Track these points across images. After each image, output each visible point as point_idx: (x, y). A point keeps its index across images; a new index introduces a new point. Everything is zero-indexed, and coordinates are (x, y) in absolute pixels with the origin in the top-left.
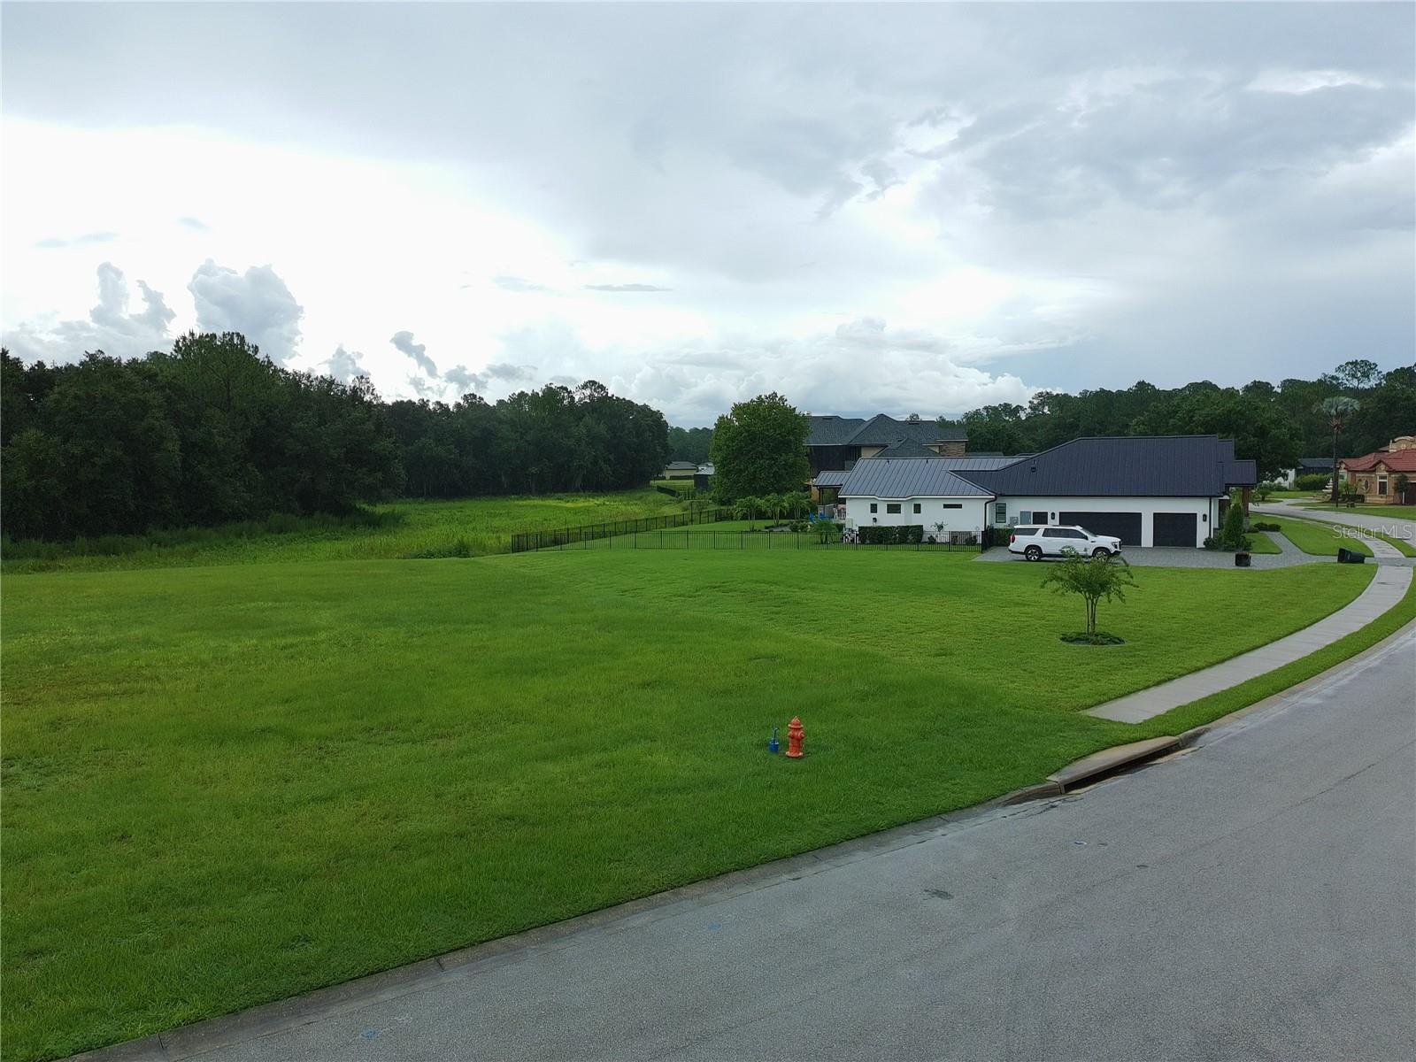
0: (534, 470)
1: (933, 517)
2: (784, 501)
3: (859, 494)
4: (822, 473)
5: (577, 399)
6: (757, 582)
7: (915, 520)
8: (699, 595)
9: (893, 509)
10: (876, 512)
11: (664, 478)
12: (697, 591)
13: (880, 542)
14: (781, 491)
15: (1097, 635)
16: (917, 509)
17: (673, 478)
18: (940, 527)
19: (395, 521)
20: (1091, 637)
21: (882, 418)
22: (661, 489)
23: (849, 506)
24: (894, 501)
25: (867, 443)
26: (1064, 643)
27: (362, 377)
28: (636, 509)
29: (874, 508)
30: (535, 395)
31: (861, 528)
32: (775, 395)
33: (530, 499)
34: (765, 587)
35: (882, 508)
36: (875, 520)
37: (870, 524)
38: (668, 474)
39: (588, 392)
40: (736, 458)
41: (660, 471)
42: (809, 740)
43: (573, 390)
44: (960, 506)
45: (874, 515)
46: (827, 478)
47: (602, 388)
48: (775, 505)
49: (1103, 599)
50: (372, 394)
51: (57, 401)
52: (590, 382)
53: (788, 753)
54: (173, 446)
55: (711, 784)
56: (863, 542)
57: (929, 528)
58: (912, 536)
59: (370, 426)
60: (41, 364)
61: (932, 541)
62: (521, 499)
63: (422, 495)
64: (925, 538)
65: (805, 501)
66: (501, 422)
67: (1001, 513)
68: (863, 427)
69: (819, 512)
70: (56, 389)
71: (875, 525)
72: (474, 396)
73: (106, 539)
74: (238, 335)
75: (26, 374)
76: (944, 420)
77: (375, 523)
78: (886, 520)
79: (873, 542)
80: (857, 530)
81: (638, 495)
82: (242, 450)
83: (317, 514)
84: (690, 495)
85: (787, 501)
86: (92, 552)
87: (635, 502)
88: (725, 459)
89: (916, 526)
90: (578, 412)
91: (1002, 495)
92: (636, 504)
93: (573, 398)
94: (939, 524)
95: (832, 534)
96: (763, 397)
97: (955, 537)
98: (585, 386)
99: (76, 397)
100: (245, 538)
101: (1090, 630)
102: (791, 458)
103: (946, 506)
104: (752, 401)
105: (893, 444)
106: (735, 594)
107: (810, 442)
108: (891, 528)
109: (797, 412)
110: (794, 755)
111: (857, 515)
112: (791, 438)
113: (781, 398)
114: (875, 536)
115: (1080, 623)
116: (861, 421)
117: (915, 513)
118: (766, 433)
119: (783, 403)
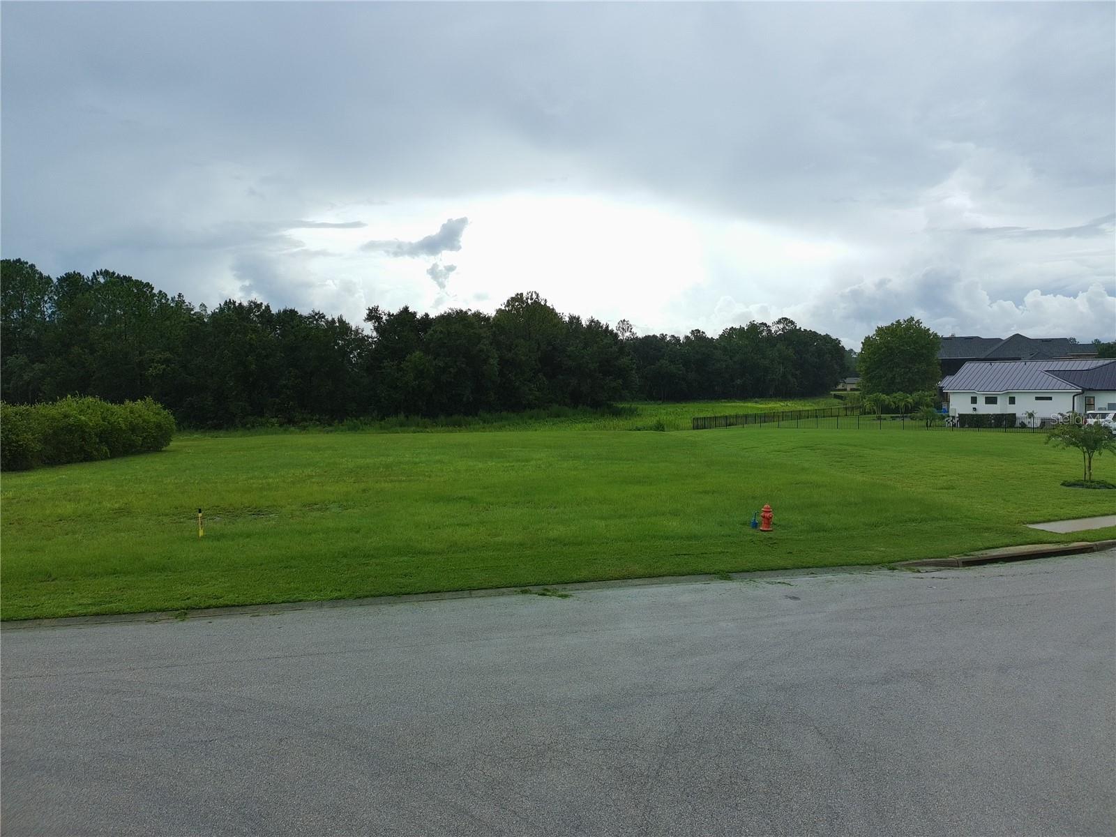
0: (739, 381)
1: (1023, 407)
3: (959, 390)
5: (773, 332)
7: (1010, 409)
9: (991, 400)
10: (976, 403)
15: (1092, 482)
16: (1012, 401)
18: (1031, 415)
19: (632, 413)
20: (1086, 483)
21: (1017, 338)
23: (953, 399)
24: (991, 394)
26: (1063, 487)
27: (624, 320)
29: (974, 400)
30: (742, 329)
31: (960, 415)
32: (912, 319)
33: (734, 402)
35: (981, 400)
36: (975, 409)
37: (971, 412)
39: (781, 326)
40: (877, 368)
43: (771, 325)
44: (1050, 399)
45: (974, 406)
47: (792, 323)
48: (900, 400)
49: (1096, 453)
50: (630, 332)
51: (431, 335)
52: (783, 318)
53: (761, 528)
54: (494, 362)
56: (962, 426)
57: (1021, 415)
58: (1007, 422)
59: (615, 349)
60: (427, 315)
61: (1023, 426)
62: (729, 402)
63: (660, 399)
64: (1018, 424)
66: (716, 348)
67: (1089, 404)
68: (1001, 343)
70: (432, 328)
71: (975, 413)
72: (698, 331)
73: (456, 417)
74: (535, 292)
75: (418, 320)
77: (617, 413)
78: (984, 409)
79: (969, 426)
80: (958, 417)
81: (817, 400)
82: (537, 365)
83: (580, 407)
85: (912, 397)
86: (447, 425)
88: (869, 368)
89: (1009, 414)
90: (772, 340)
91: (1090, 390)
93: (770, 331)
94: (1031, 412)
96: (901, 321)
97: (1044, 422)
98: (779, 322)
99: (441, 332)
100: (533, 420)
101: (1087, 478)
102: (924, 367)
103: (1037, 398)
104: (892, 324)
107: (942, 355)
108: (987, 415)
109: (932, 332)
110: (766, 529)
111: (959, 405)
112: (925, 351)
113: (918, 321)
114: (972, 422)
115: (1078, 473)
116: (999, 340)
117: (1010, 404)
118: (902, 348)
119: (919, 325)
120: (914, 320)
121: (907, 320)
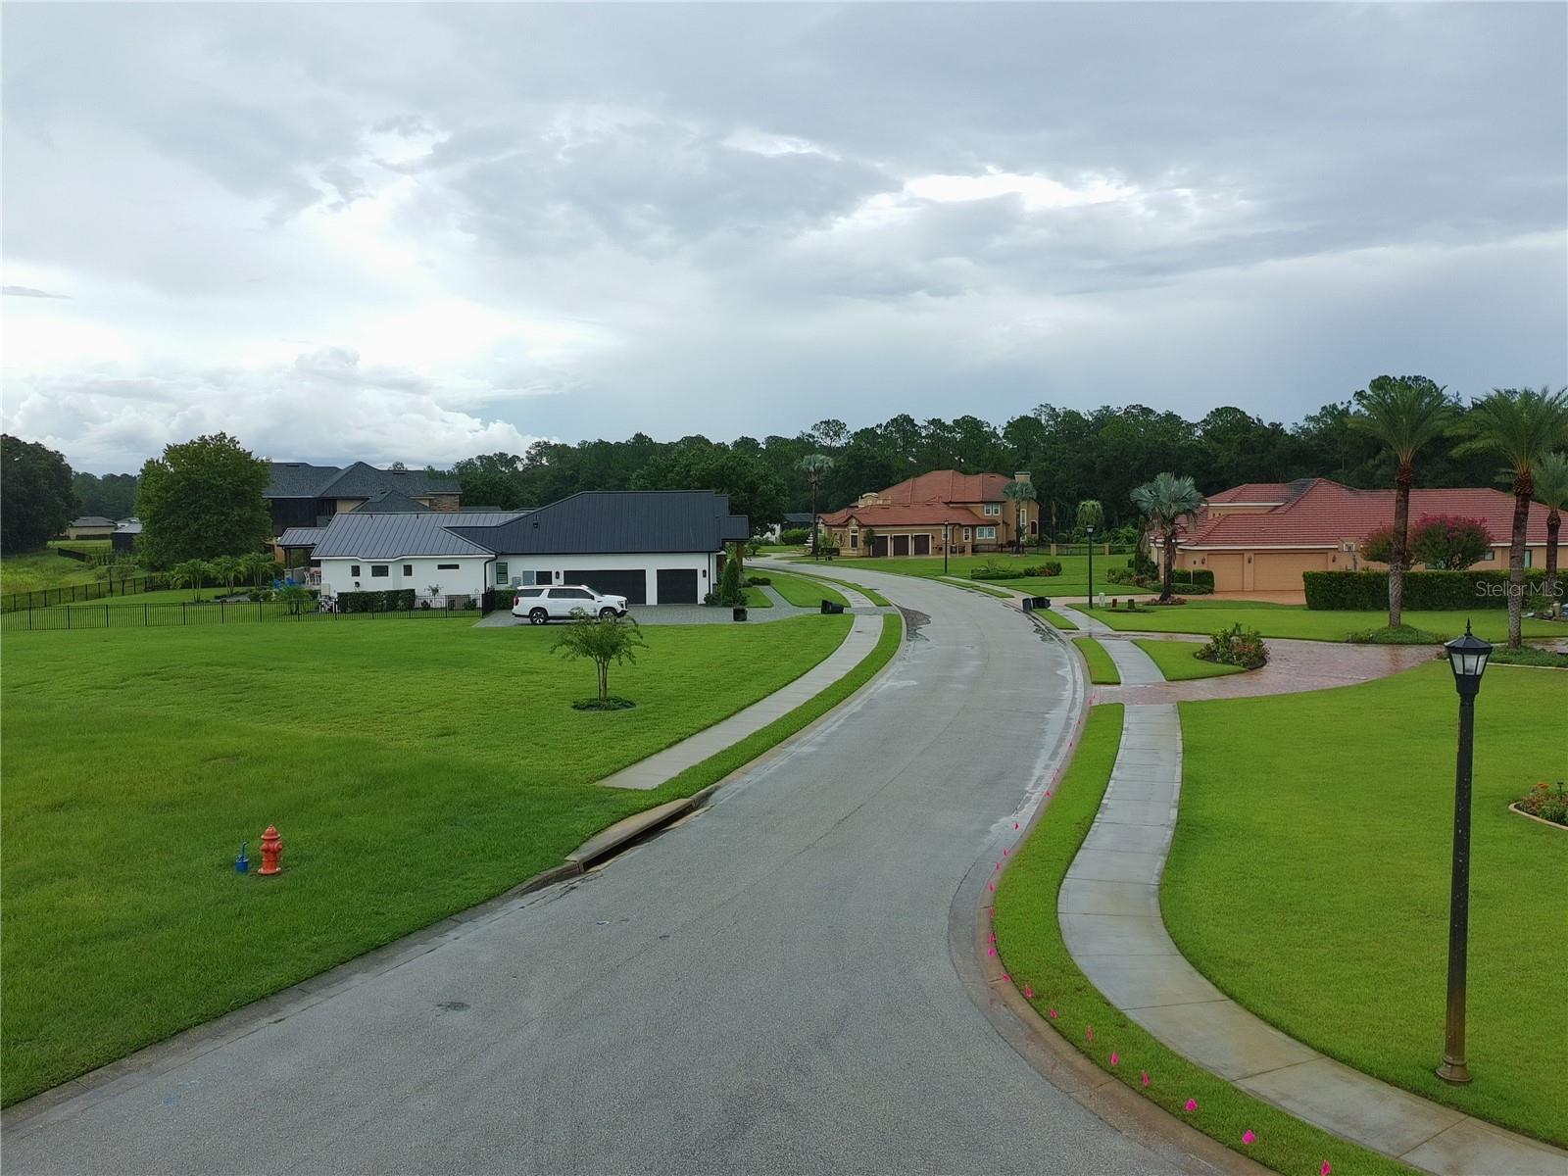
1: (426, 579)
2: (239, 565)
3: (335, 556)
4: (289, 531)
6: (208, 664)
7: (406, 584)
8: (129, 686)
9: (380, 571)
10: (359, 575)
11: (67, 538)
12: (124, 680)
13: (365, 610)
14: (236, 552)
15: (609, 700)
16: (408, 571)
17: (80, 537)
18: (435, 591)
20: (603, 703)
21: (361, 468)
22: (62, 552)
23: (324, 568)
24: (380, 561)
25: (343, 495)
28: (28, 578)
29: (356, 571)
31: (340, 595)
32: (223, 436)
34: (220, 670)
35: (366, 571)
36: (357, 584)
37: (350, 588)
38: (72, 533)
40: (174, 511)
41: (62, 529)
42: (288, 852)
44: (457, 567)
45: (356, 579)
46: (295, 536)
48: (227, 569)
53: (261, 870)
55: (158, 922)
56: (343, 610)
57: (422, 592)
58: (401, 602)
61: (426, 606)
64: (418, 604)
65: (267, 564)
67: (502, 573)
68: (336, 478)
69: (286, 577)
71: (358, 590)
76: (432, 470)
78: (371, 584)
79: (355, 611)
80: (336, 596)
84: (106, 558)
85: (244, 563)
87: (26, 569)
88: (156, 513)
89: (406, 590)
91: (502, 554)
92: (28, 572)
94: (434, 586)
95: (304, 603)
96: (207, 437)
97: (452, 601)
101: (603, 695)
102: (247, 512)
103: (441, 567)
104: (192, 442)
105: (376, 496)
106: (178, 681)
107: (270, 493)
108: (377, 593)
109: (253, 457)
110: (271, 872)
111: (335, 579)
112: (247, 488)
113: (232, 440)
114: (357, 604)
115: (591, 689)
116: (336, 470)
117: (405, 575)
118: (212, 481)
119: (235, 446)
120: (225, 437)
121: (216, 437)
